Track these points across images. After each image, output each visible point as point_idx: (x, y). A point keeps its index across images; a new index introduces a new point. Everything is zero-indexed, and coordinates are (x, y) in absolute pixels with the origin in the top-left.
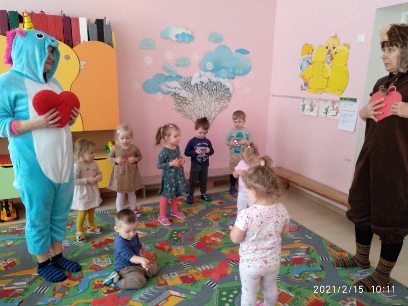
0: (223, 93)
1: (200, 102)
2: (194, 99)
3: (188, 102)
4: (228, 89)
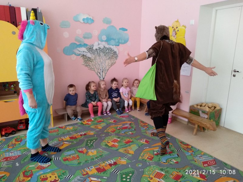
0: (113, 54)
1: (99, 60)
2: (95, 58)
3: (92, 60)
4: (116, 52)
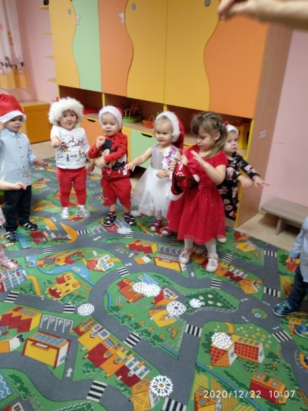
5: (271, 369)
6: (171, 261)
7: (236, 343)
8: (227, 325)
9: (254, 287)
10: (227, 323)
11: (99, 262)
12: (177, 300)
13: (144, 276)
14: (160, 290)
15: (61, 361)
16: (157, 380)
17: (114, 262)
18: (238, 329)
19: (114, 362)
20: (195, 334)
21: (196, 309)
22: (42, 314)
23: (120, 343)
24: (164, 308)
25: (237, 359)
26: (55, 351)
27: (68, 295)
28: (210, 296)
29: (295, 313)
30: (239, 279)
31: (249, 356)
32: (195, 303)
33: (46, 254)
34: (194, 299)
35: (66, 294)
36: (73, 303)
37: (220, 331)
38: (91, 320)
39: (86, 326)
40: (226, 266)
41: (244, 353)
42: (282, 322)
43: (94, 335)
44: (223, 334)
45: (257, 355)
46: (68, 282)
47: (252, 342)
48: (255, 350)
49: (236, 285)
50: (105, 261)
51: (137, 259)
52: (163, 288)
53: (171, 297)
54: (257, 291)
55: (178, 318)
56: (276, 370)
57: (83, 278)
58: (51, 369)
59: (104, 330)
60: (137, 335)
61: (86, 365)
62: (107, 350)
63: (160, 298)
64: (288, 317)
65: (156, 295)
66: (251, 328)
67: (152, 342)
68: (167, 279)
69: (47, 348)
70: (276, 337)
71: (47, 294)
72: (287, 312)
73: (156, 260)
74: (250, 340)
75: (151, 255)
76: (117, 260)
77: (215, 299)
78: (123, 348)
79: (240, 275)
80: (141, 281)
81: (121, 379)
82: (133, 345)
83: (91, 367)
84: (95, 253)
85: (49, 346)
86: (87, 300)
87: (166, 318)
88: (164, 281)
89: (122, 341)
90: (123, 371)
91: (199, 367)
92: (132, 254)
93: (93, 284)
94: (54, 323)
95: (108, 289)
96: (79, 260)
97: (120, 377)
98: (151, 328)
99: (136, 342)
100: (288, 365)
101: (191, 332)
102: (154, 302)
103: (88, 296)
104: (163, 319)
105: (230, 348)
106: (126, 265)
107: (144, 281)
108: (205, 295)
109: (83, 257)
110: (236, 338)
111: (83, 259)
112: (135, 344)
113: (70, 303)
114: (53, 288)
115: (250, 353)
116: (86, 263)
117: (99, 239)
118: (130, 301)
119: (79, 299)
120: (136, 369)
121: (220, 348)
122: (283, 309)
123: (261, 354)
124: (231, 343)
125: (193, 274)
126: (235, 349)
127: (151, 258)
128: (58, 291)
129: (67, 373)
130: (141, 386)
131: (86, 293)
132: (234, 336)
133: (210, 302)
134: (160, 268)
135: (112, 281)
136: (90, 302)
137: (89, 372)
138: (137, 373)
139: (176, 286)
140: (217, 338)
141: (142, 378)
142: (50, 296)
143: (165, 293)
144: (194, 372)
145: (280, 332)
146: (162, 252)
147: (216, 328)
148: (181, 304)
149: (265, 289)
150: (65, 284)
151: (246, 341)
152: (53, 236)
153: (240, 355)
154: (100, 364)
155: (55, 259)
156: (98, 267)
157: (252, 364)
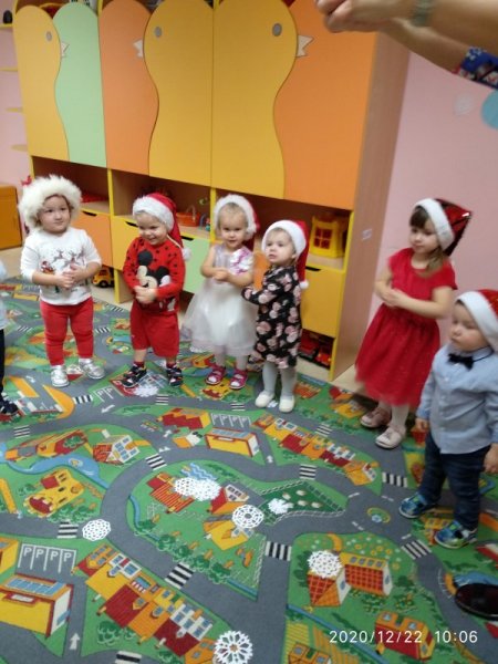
5: (404, 603)
6: (234, 440)
7: (347, 566)
8: (330, 538)
9: (367, 473)
10: (330, 535)
11: (114, 448)
12: (248, 503)
13: (191, 467)
14: (219, 488)
15: (58, 622)
16: (225, 639)
17: (139, 447)
18: (348, 543)
19: (151, 616)
20: (281, 556)
21: (280, 515)
22: (21, 545)
23: (160, 582)
24: (228, 517)
25: (351, 591)
26: (47, 606)
27: (64, 508)
28: (300, 493)
29: (433, 510)
30: (342, 462)
31: (369, 586)
32: (278, 506)
33: (20, 438)
34: (275, 500)
35: (60, 505)
36: (74, 520)
37: (321, 548)
38: (106, 547)
39: (99, 558)
40: (321, 443)
41: (361, 581)
42: (415, 527)
43: (114, 571)
44: (325, 552)
45: (381, 583)
46: (62, 485)
47: (371, 562)
48: (377, 575)
49: (339, 472)
50: (124, 445)
51: (177, 439)
52: (223, 485)
53: (238, 499)
54: (372, 479)
55: (253, 532)
56: (413, 604)
57: (87, 477)
58: (41, 638)
59: (131, 562)
60: (187, 567)
61: (104, 625)
62: (138, 596)
63: (220, 501)
64: (422, 518)
65: (213, 498)
66: (368, 539)
67: (213, 576)
68: (229, 470)
69: (33, 603)
70: (407, 552)
71: (28, 507)
72: (420, 510)
73: (210, 439)
74: (368, 559)
75: (200, 431)
76: (145, 443)
77: (309, 497)
78: (164, 591)
79: (344, 456)
80: (186, 476)
81: (165, 644)
82: (181, 584)
83: (112, 628)
84: (106, 433)
85: (36, 599)
86: (97, 513)
87: (233, 534)
88: (225, 474)
89: (162, 579)
90: (168, 630)
91: (292, 611)
92: (169, 432)
93: (107, 486)
94: (42, 557)
95: (133, 493)
96: (78, 446)
97: (164, 640)
98: (209, 553)
99: (187, 578)
100: (430, 594)
101: (274, 554)
102: (211, 508)
103: (99, 506)
104: (227, 536)
105: (339, 574)
106: (161, 450)
107: (193, 474)
108: (292, 491)
109: (86, 440)
110: (347, 558)
111: (86, 445)
112: (184, 581)
113: (68, 520)
114: (37, 497)
115: (370, 580)
116: (91, 451)
117: (112, 410)
118: (171, 510)
119: (82, 512)
120: (189, 624)
121: (324, 576)
122: (413, 507)
123: (387, 581)
124: (339, 566)
125: (270, 459)
126: (347, 576)
127: (200, 436)
128: (46, 502)
129: (70, 643)
130: (199, 652)
131: (95, 502)
132: (343, 555)
133: (301, 503)
134: (217, 451)
135: (137, 479)
136: (103, 516)
137: (108, 637)
138: (192, 630)
139: (246, 481)
140: (317, 560)
141: (199, 638)
142: (32, 511)
143: (229, 493)
144: (285, 619)
145: (413, 543)
146: (217, 425)
147: (314, 544)
148: (255, 509)
149: (384, 475)
150: (57, 489)
151: (362, 561)
152: (32, 407)
153: (355, 585)
154: (128, 622)
155: (37, 446)
156: (112, 456)
157: (374, 599)
